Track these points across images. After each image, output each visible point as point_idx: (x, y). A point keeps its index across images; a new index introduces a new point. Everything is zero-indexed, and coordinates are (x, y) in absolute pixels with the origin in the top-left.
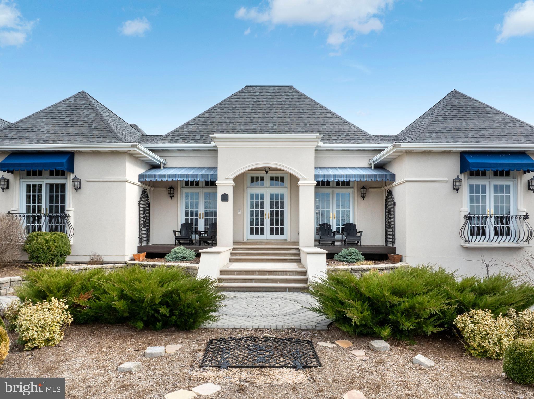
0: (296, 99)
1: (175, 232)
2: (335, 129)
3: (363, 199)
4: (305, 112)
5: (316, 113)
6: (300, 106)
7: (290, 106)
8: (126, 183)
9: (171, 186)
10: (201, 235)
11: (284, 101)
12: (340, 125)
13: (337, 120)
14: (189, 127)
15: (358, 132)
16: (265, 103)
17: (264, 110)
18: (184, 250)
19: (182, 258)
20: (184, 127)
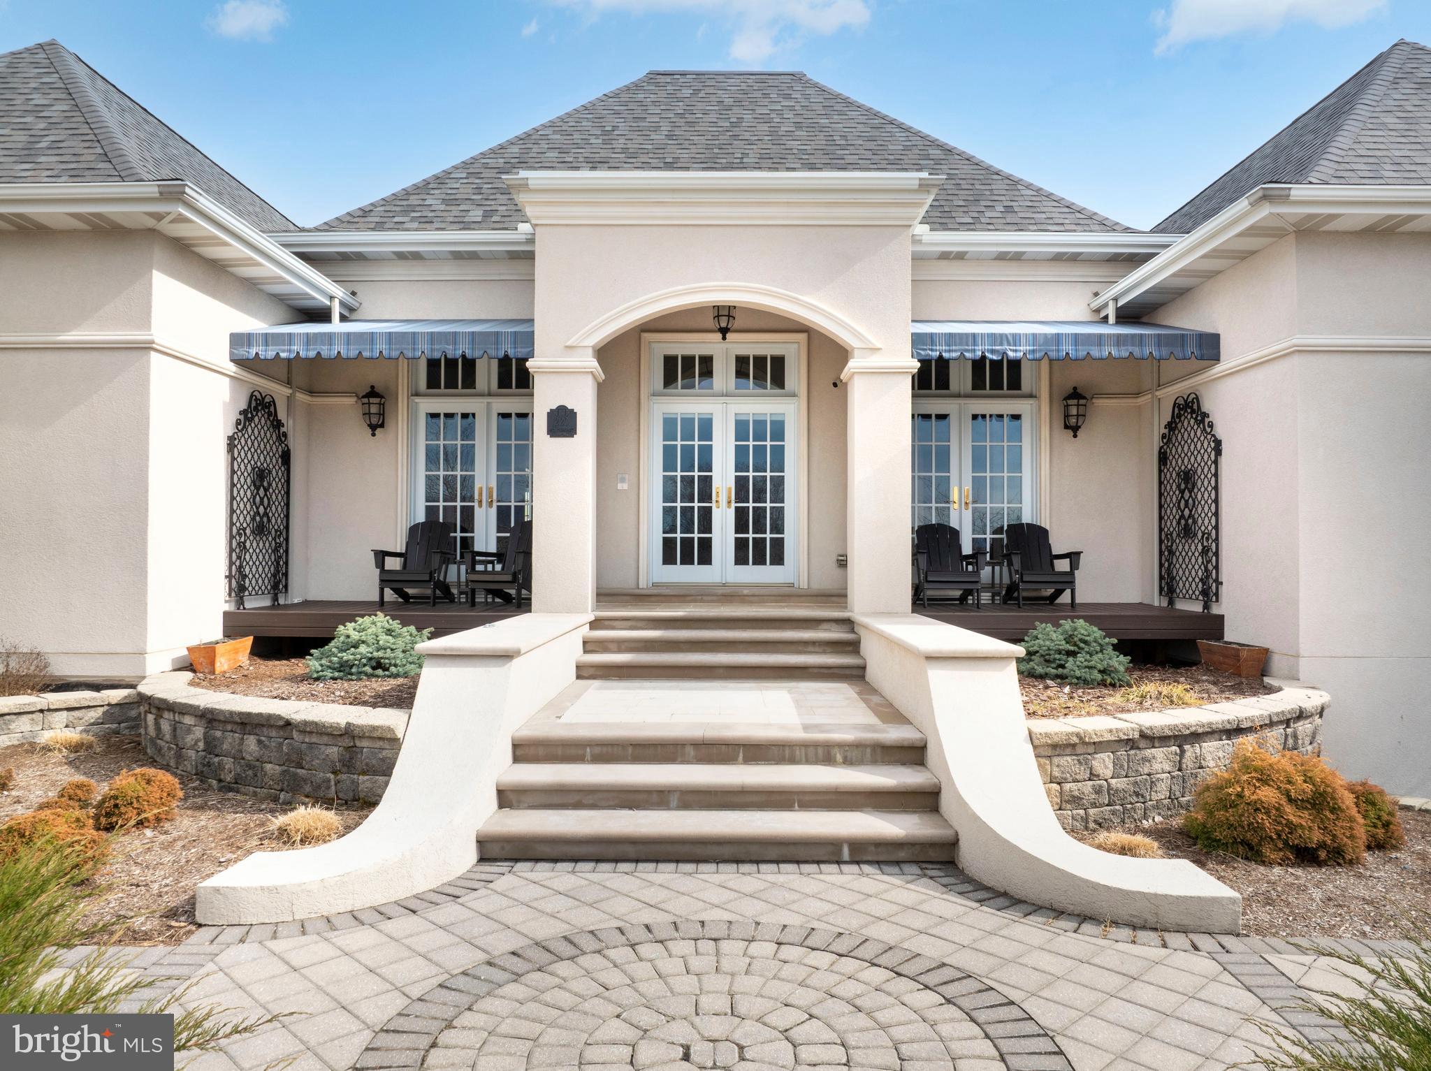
0: (818, 107)
1: (381, 556)
2: (962, 192)
3: (1075, 436)
4: (849, 143)
5: (890, 147)
6: (833, 125)
7: (798, 125)
8: (153, 354)
9: (372, 387)
10: (480, 568)
11: (780, 113)
12: (976, 182)
13: (965, 167)
14: (449, 186)
15: (1045, 204)
16: (713, 117)
17: (710, 137)
18: (389, 632)
19: (374, 668)
20: (430, 186)
